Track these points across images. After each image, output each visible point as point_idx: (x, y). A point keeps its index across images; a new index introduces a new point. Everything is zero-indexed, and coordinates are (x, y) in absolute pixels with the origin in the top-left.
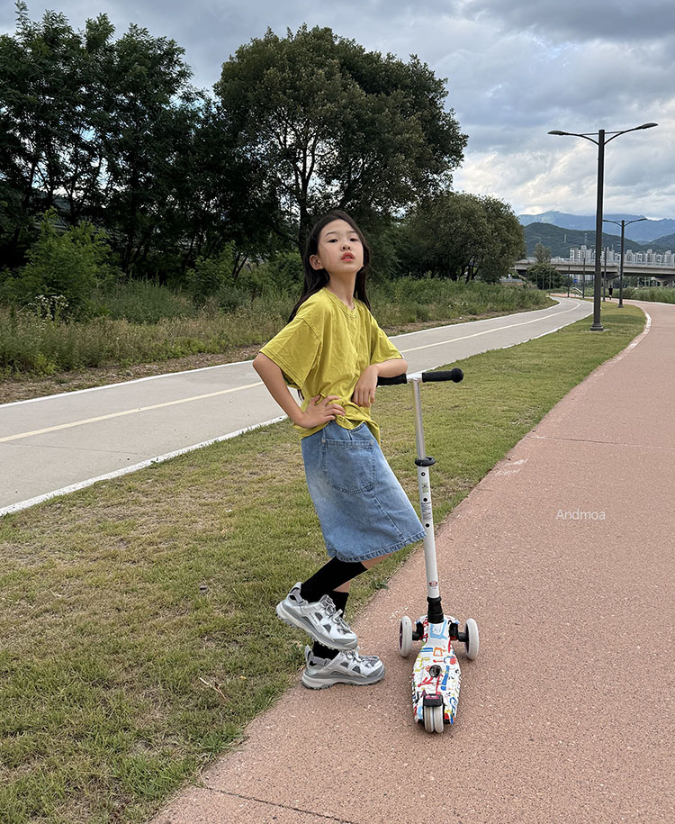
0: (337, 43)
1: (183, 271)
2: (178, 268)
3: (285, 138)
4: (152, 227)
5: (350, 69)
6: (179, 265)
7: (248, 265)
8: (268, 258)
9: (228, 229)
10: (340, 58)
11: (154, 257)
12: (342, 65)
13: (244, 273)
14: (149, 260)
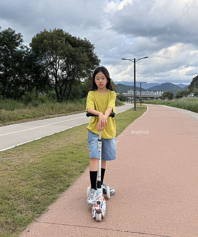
0: (64, 33)
1: (21, 96)
2: (19, 96)
3: (50, 59)
4: (11, 84)
5: (68, 41)
6: (19, 95)
7: (40, 95)
8: (46, 93)
9: (34, 84)
10: (65, 38)
11: (12, 92)
12: (66, 40)
13: (39, 97)
14: (10, 93)
